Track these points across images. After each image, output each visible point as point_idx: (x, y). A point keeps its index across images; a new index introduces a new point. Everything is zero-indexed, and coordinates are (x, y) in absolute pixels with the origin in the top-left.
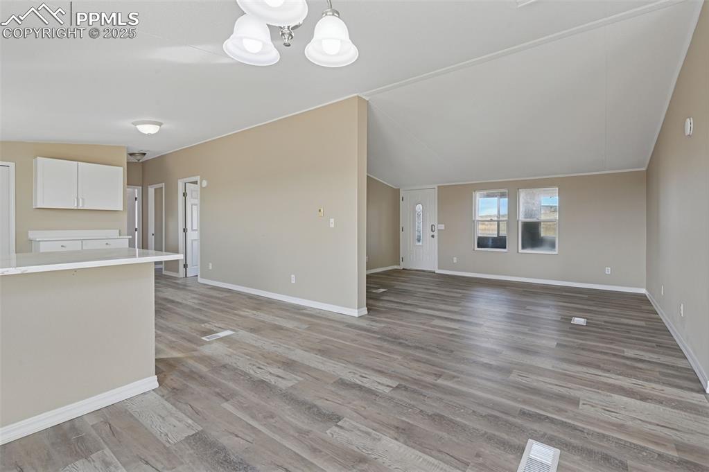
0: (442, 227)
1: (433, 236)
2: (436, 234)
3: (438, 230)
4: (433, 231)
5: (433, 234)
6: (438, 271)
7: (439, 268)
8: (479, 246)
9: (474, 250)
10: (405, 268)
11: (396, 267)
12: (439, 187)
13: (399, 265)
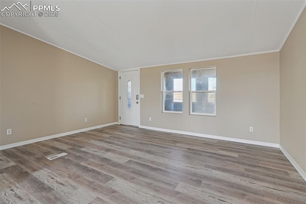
0: (142, 96)
1: (137, 103)
2: (139, 101)
3: (141, 98)
4: (137, 99)
5: (137, 101)
6: (140, 127)
7: (141, 125)
8: (166, 109)
9: (162, 112)
10: (122, 124)
11: (116, 123)
12: (140, 69)
13: (118, 121)
